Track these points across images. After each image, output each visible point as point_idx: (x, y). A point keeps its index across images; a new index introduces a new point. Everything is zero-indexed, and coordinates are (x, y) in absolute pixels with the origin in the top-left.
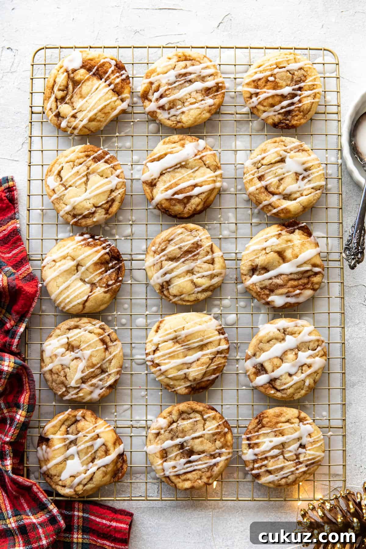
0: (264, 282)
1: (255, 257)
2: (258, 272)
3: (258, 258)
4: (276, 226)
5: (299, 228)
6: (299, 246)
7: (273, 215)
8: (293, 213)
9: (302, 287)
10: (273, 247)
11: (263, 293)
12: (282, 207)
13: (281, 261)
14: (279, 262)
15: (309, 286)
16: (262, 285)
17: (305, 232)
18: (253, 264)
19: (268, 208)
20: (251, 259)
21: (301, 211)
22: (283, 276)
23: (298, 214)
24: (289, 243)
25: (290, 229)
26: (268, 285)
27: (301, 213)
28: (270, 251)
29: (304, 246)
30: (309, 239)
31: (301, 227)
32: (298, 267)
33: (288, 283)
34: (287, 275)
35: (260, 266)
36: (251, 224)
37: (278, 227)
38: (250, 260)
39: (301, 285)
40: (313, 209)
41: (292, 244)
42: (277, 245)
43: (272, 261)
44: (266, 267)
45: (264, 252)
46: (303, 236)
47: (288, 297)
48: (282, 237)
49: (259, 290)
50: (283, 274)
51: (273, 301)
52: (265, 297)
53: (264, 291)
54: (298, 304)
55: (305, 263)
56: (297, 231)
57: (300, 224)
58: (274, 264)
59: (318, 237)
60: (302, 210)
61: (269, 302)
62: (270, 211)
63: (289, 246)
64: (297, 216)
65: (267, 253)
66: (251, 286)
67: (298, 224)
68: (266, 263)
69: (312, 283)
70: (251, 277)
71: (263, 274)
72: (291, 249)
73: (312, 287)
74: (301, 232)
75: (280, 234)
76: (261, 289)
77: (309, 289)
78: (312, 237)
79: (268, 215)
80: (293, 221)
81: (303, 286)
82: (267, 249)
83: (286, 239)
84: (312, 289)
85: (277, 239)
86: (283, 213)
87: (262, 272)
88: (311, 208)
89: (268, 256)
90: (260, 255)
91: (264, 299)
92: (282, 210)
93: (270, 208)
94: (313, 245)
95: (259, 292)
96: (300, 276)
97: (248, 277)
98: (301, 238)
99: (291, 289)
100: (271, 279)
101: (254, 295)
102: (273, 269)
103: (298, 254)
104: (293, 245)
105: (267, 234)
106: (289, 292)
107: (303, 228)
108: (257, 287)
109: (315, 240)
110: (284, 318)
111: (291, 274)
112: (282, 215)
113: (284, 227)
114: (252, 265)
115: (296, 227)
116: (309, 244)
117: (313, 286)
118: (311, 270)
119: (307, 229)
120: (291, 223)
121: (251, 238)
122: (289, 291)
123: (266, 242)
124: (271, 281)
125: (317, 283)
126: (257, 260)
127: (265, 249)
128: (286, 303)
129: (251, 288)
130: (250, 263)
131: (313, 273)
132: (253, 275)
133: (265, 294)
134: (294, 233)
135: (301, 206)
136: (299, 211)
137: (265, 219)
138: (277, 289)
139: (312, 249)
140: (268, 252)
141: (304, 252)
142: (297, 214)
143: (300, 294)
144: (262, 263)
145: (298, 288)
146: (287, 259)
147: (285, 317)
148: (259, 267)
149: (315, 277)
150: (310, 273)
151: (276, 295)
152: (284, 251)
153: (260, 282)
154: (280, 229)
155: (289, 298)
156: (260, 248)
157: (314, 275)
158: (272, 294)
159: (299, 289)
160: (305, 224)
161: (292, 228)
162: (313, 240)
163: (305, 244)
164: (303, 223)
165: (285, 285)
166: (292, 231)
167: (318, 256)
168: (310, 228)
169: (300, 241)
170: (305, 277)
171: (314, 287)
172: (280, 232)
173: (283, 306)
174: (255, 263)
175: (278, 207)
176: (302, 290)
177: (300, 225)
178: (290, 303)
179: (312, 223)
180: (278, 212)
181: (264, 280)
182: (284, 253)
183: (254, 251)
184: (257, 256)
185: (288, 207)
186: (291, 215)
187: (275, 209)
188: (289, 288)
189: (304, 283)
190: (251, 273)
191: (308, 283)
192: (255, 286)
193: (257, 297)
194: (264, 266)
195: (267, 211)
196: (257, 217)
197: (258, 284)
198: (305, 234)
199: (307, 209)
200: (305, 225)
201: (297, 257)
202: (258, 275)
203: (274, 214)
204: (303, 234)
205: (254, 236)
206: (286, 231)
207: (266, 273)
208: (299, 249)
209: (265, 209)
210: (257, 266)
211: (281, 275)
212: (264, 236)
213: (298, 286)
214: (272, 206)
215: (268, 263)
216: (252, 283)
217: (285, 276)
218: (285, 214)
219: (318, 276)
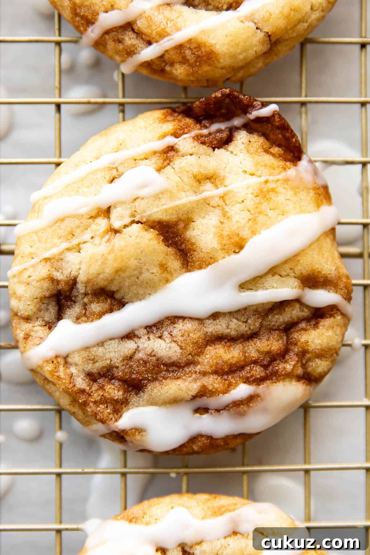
0: (100, 351)
1: (66, 245)
2: (77, 309)
3: (78, 249)
4: (158, 114)
5: (249, 127)
6: (250, 202)
7: (145, 72)
8: (225, 61)
9: (258, 371)
10: (140, 206)
11: (96, 396)
12: (178, 37)
13: (175, 264)
14: (163, 267)
15: (289, 367)
16: (94, 361)
17: (274, 143)
18: (58, 276)
19: (120, 41)
20: (48, 254)
21: (257, 57)
22: (180, 326)
23: (247, 65)
24: (208, 186)
25: (215, 127)
26: (117, 362)
27: (260, 65)
28: (127, 220)
29: (269, 200)
30: (292, 172)
31: (259, 120)
32: (243, 286)
33: (199, 354)
34: (200, 320)
35: (87, 283)
36: (58, 106)
37: (164, 120)
38: (47, 260)
39: (255, 362)
40: (309, 47)
41: (221, 190)
42: (157, 196)
43: (133, 263)
44: (113, 288)
45: (102, 223)
46: (268, 159)
47: (202, 410)
48: (179, 163)
49: (81, 383)
50: (183, 318)
51: (139, 430)
52: (105, 411)
53: (102, 388)
54: (245, 437)
55: (273, 271)
56: (242, 137)
57: (253, 107)
58: (146, 275)
59: (328, 163)
60: (261, 49)
61: (124, 431)
62: (130, 53)
63: (206, 202)
64: (240, 74)
65: (116, 231)
66: (49, 368)
67: (246, 108)
68: (109, 270)
69: (303, 353)
70: (50, 326)
71: (100, 315)
72: (218, 211)
73: (300, 371)
74: (257, 141)
75: (171, 148)
76: (92, 377)
77: (289, 376)
78: (303, 163)
79: (126, 68)
80: (225, 96)
81: (265, 367)
82: (114, 214)
83: (195, 170)
84: (299, 378)
85: (159, 170)
86: (184, 61)
87: (96, 307)
88: (303, 45)
89: (118, 241)
90: (87, 236)
91: (102, 421)
92: (180, 47)
93: (130, 39)
94: (308, 197)
95: (83, 391)
96: (254, 323)
97: (38, 328)
98: (257, 164)
99: (212, 382)
100: (130, 336)
101: (65, 402)
102: (139, 297)
103: (245, 233)
104: (222, 197)
105: (117, 150)
106: (203, 393)
107: (267, 127)
108: (73, 370)
109: (316, 173)
110: (188, 491)
111: (215, 316)
112: (180, 71)
113: (188, 121)
114: (52, 280)
115: (237, 122)
116: (290, 193)
117: (304, 366)
118: (298, 300)
119: (285, 128)
120: (218, 102)
121: (58, 164)
122: (204, 387)
123: (112, 181)
124: (130, 345)
125: (321, 355)
126: (72, 258)
127: (107, 212)
128: (193, 439)
129: (48, 376)
130: (43, 271)
131: (306, 313)
132: (59, 317)
133: (104, 401)
134: (231, 147)
135: (260, 35)
136: (251, 53)
137: (117, 85)
138: (155, 379)
139: (302, 211)
140: (117, 224)
141: (268, 226)
142: (241, 68)
143: (251, 399)
144: (94, 269)
145: (244, 373)
146: (196, 256)
147: (193, 490)
148: (81, 288)
149: (316, 326)
150: (295, 313)
151: (152, 403)
152: (188, 221)
153: (87, 348)
154: (169, 127)
155: (205, 416)
156: (84, 210)
157: (308, 320)
158: (134, 399)
159: (247, 381)
160: (273, 108)
161: (222, 126)
162: (308, 177)
163: (273, 190)
164: (264, 105)
165: (188, 364)
166: (224, 135)
167: (327, 243)
168: (294, 126)
169: (255, 180)
170: (271, 330)
171: (310, 369)
172: (171, 140)
173: (182, 446)
174: (66, 272)
175: (163, 35)
176: (259, 381)
177: (254, 114)
178: (210, 437)
179: (303, 104)
180: (162, 57)
181: (101, 344)
182: (186, 227)
183: (62, 220)
184: (75, 242)
185: (203, 38)
186: (218, 73)
187: (149, 43)
188: (204, 374)
189: (268, 353)
190: (53, 310)
191: (283, 355)
192: (67, 364)
193: (76, 410)
194: (102, 284)
195: (118, 52)
196: (88, 81)
197: (76, 358)
198: (276, 150)
199: (282, 49)
200: (274, 114)
201: (241, 247)
202: (78, 319)
203: (148, 65)
204: (267, 151)
205: (69, 157)
206: (198, 138)
207: (111, 311)
208: (247, 215)
209: (111, 45)
210: (73, 283)
211: (174, 319)
212: (106, 160)
213: (242, 368)
214: (139, 34)
215: (117, 271)
216: (52, 354)
217: (188, 326)
218: (191, 66)
219: (327, 322)
